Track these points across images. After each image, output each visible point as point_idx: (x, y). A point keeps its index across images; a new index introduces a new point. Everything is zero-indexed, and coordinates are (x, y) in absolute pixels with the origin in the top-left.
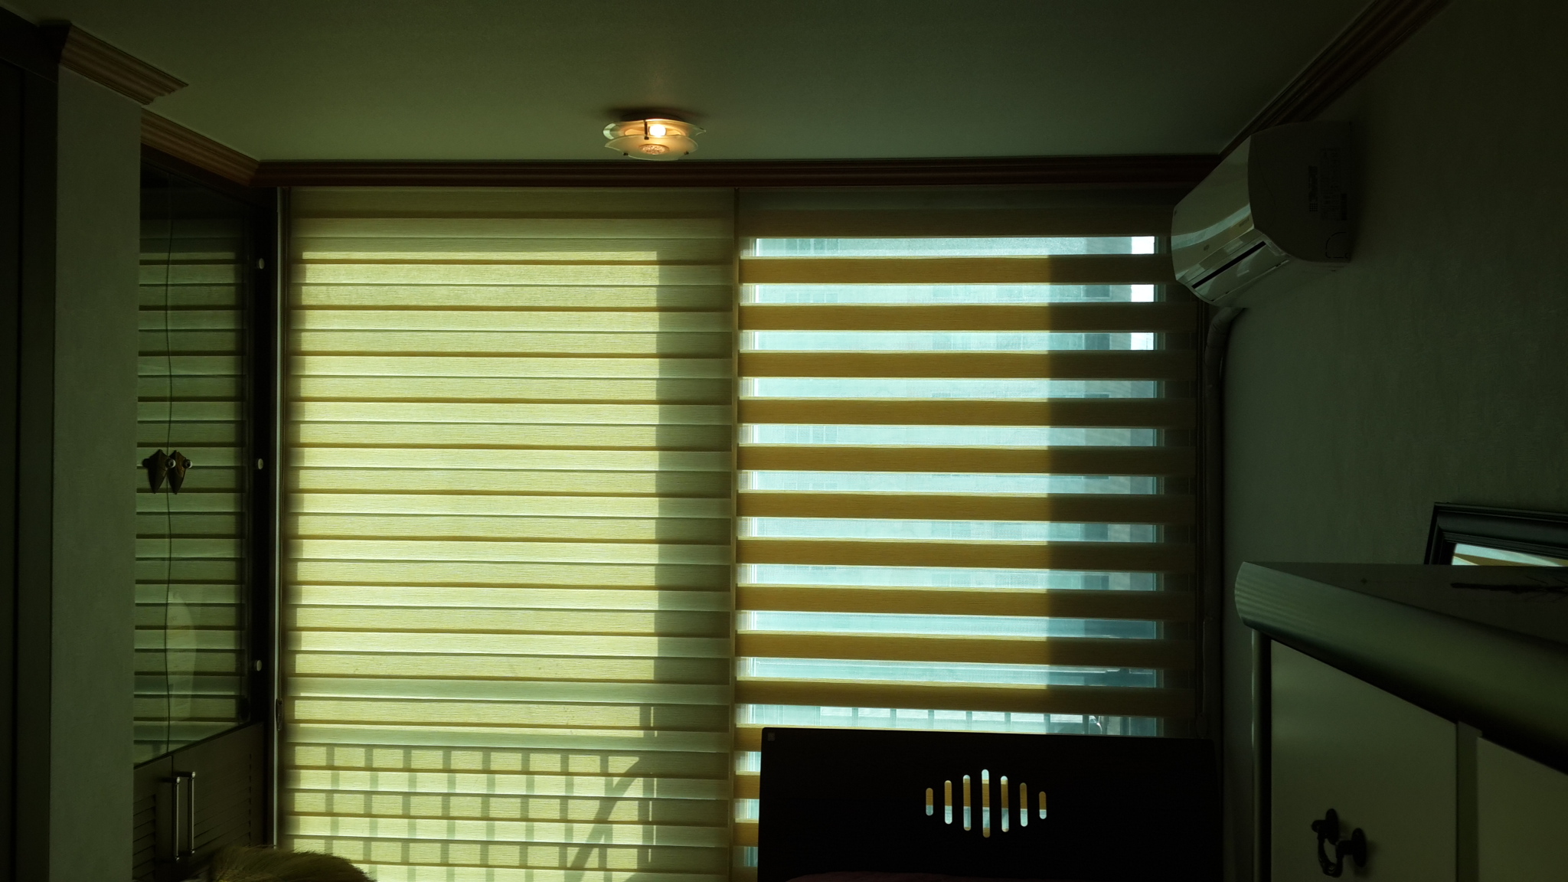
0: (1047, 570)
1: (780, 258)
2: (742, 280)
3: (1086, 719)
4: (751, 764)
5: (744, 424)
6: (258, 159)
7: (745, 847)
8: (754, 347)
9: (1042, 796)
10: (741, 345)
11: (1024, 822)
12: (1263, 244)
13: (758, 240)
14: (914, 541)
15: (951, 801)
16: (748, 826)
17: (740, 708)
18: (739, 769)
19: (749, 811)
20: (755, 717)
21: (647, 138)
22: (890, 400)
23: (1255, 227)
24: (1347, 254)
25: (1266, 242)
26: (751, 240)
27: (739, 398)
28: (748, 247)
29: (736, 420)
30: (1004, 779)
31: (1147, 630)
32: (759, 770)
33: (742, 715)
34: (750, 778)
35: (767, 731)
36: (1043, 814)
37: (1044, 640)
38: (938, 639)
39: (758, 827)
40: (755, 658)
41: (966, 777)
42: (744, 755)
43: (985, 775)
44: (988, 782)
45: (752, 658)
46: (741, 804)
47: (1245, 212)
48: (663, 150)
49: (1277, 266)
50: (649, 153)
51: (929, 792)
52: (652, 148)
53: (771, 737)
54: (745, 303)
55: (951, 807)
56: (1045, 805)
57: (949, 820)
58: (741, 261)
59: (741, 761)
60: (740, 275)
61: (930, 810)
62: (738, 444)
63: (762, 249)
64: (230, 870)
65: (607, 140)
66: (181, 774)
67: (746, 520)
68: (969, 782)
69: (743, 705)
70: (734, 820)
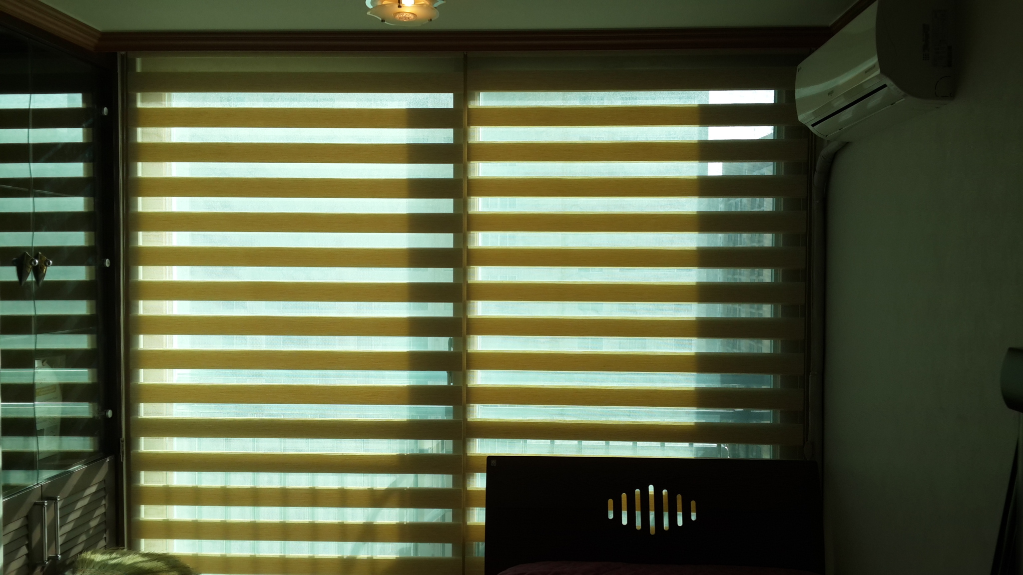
0: (696, 338)
1: (498, 107)
2: (470, 124)
3: (719, 446)
4: (479, 482)
5: (472, 232)
6: (100, 29)
7: (474, 543)
8: (479, 174)
9: (693, 503)
10: (469, 173)
11: (680, 522)
12: (885, 86)
13: (481, 93)
14: (599, 318)
15: (626, 507)
16: (477, 527)
17: (470, 441)
18: (469, 486)
19: (478, 517)
20: (481, 448)
21: (400, 7)
22: (580, 213)
23: (881, 72)
24: (951, 94)
25: (887, 84)
26: (476, 93)
27: (468, 212)
28: (474, 99)
29: (466, 229)
30: (665, 492)
31: (766, 382)
32: (485, 486)
33: (471, 447)
34: (478, 492)
35: (490, 458)
36: (694, 517)
37: (693, 389)
38: (616, 390)
39: (484, 528)
40: (480, 405)
41: (638, 491)
42: (473, 475)
43: (651, 489)
44: (653, 493)
45: (478, 405)
46: (471, 511)
47: (874, 60)
48: (412, 17)
49: (892, 104)
50: (401, 20)
51: (611, 502)
52: (404, 16)
53: (494, 462)
54: (472, 141)
55: (626, 512)
56: (695, 510)
57: (625, 521)
58: (469, 109)
59: (471, 480)
60: (468, 120)
61: (611, 516)
62: (468, 247)
63: (485, 100)
64: (88, 569)
65: (368, 9)
66: (48, 499)
67: (474, 303)
68: (639, 493)
69: (472, 440)
70: (466, 523)
